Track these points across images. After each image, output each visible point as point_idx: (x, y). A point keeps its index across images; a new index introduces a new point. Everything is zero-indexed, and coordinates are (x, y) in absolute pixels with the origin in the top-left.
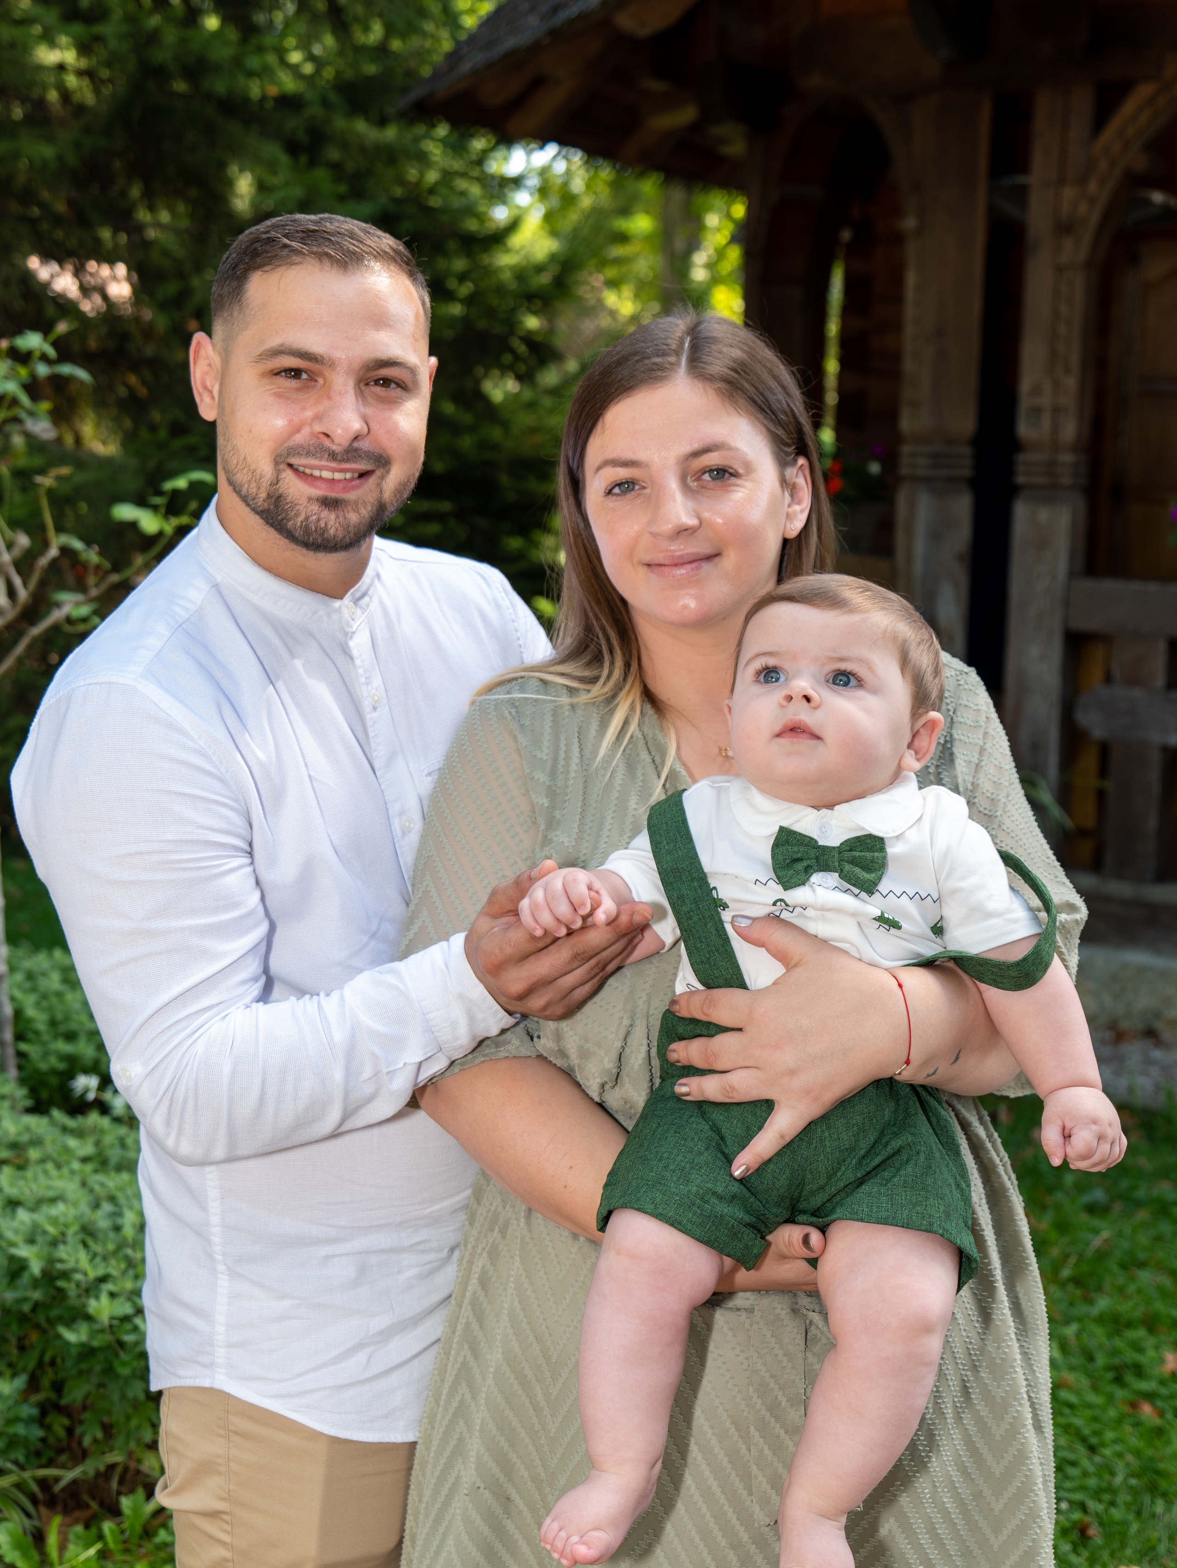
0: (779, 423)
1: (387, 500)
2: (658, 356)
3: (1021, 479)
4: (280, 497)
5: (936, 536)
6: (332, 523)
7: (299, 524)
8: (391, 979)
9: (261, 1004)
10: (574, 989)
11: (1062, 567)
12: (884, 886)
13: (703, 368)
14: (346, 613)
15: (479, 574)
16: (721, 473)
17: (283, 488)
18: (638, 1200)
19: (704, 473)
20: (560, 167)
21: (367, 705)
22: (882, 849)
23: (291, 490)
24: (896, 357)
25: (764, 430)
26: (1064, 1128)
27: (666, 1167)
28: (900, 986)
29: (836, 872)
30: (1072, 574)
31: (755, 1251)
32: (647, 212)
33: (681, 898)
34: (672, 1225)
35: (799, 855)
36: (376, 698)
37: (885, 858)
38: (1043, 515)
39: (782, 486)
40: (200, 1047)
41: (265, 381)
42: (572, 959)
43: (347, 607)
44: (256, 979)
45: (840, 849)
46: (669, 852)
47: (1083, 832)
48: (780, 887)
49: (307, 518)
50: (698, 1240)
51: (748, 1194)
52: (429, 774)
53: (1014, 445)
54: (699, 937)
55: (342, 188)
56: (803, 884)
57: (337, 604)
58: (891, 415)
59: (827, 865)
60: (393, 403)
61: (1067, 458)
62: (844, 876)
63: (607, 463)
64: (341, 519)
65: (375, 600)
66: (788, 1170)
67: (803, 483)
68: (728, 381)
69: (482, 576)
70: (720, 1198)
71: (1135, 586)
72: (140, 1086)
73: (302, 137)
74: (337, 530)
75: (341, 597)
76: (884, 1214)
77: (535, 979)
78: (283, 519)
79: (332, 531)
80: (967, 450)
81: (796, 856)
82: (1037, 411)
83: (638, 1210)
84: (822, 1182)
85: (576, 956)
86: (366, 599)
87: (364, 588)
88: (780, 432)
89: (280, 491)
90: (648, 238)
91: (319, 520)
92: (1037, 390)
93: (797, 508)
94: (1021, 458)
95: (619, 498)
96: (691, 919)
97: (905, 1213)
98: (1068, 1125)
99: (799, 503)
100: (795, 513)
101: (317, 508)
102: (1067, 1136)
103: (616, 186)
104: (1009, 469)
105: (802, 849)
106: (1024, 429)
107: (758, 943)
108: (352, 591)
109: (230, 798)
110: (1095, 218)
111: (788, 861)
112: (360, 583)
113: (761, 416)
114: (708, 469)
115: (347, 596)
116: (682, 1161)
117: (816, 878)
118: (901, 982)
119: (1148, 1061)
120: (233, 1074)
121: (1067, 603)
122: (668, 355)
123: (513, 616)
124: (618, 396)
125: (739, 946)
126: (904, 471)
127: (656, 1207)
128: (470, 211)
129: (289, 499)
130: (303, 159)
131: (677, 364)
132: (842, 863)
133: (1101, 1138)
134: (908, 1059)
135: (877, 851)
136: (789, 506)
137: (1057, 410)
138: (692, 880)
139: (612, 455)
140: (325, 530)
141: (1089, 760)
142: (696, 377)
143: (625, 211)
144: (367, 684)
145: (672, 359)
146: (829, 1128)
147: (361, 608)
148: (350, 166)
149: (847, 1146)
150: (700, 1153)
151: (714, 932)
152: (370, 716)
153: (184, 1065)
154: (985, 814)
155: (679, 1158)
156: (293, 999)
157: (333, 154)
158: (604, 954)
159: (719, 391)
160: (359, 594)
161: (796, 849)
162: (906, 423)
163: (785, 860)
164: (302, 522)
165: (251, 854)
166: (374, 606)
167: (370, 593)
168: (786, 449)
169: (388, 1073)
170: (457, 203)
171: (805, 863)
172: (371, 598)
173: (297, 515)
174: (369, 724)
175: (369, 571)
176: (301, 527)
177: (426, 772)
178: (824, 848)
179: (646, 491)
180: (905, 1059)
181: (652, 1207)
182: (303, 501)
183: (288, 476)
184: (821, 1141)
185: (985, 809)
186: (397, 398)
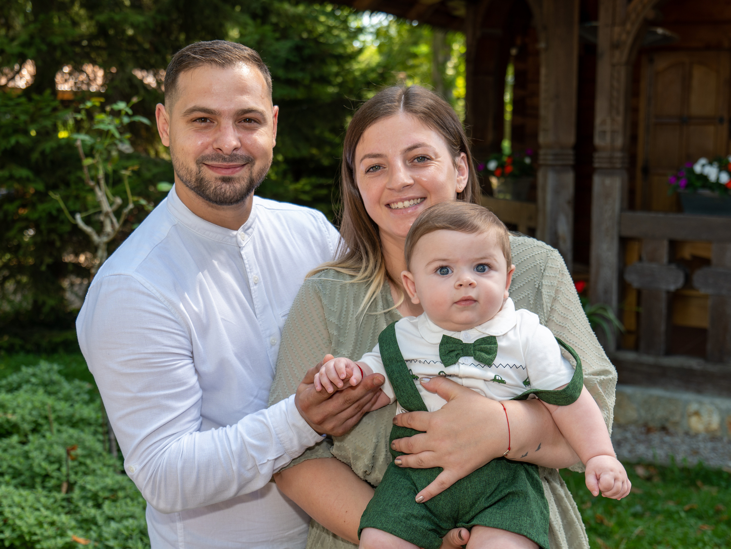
0: (450, 133)
1: (254, 177)
2: (389, 102)
3: (596, 165)
4: (202, 179)
5: (557, 192)
6: (228, 189)
7: (212, 191)
8: (261, 418)
9: (198, 432)
10: (348, 419)
11: (617, 206)
12: (497, 361)
13: (412, 107)
14: (239, 237)
15: (311, 215)
16: (423, 159)
17: (202, 174)
18: (374, 522)
19: (415, 159)
20: (385, 23)
21: (251, 282)
22: (496, 343)
23: (207, 175)
24: (536, 108)
25: (443, 137)
26: (596, 475)
27: (387, 505)
28: (505, 409)
29: (472, 356)
30: (622, 210)
31: (436, 544)
32: (426, 43)
33: (392, 371)
34: (391, 533)
35: (453, 349)
36: (256, 279)
37: (497, 347)
38: (608, 181)
39: (454, 166)
40: (166, 455)
41: (189, 125)
42: (344, 403)
43: (240, 234)
44: (196, 419)
45: (475, 344)
46: (386, 350)
47: (629, 332)
48: (443, 365)
49: (216, 188)
50: (406, 540)
51: (430, 515)
52: (284, 316)
53: (593, 149)
54: (403, 390)
55: (277, 35)
56: (455, 363)
57: (235, 233)
58: (535, 136)
59: (468, 353)
60: (253, 130)
61: (619, 154)
62: (477, 358)
63: (366, 157)
64: (232, 187)
65: (256, 230)
66: (450, 504)
67: (464, 165)
68: (424, 113)
69: (313, 216)
70: (416, 517)
71: (652, 215)
72: (138, 475)
73: (259, 11)
74: (230, 193)
75: (237, 229)
76: (496, 523)
77: (326, 414)
78: (204, 190)
79: (228, 194)
80: (571, 152)
81: (451, 349)
82: (604, 132)
83: (374, 527)
84: (468, 509)
85: (346, 402)
86: (251, 230)
87: (249, 224)
88: (451, 138)
89: (202, 176)
90: (426, 56)
91: (221, 188)
92: (604, 122)
93: (462, 177)
94: (596, 155)
95: (372, 173)
96: (398, 381)
97: (508, 523)
98: (598, 473)
99: (463, 175)
100: (461, 180)
101: (220, 183)
102: (598, 479)
103: (412, 31)
104: (590, 161)
105: (454, 345)
106: (598, 141)
107: (434, 391)
108: (242, 226)
109: (180, 331)
110: (630, 41)
111: (447, 352)
112: (247, 222)
113: (441, 130)
114: (416, 157)
115: (240, 229)
116: (395, 501)
117: (462, 360)
118: (505, 407)
119: (663, 442)
120: (183, 468)
121: (620, 223)
122: (395, 102)
123: (328, 235)
124: (370, 123)
125: (424, 393)
126: (541, 162)
127: (382, 525)
128: (340, 44)
129: (206, 179)
130: (259, 21)
131: (399, 106)
132: (475, 351)
133: (616, 479)
134: (509, 447)
135: (493, 344)
136: (458, 177)
137: (613, 132)
138: (398, 362)
139: (368, 152)
140: (225, 193)
141: (632, 298)
142: (408, 112)
143: (416, 43)
144: (251, 272)
145: (396, 104)
146: (470, 482)
147: (248, 234)
148: (282, 25)
149: (480, 492)
150: (405, 496)
151: (410, 387)
152: (253, 288)
153: (158, 465)
154: (560, 325)
155: (394, 500)
156: (213, 429)
157: (274, 19)
158: (362, 401)
159: (420, 118)
160: (246, 228)
161: (451, 346)
162: (542, 139)
163: (445, 352)
164: (213, 190)
165: (192, 358)
166: (255, 233)
167: (253, 226)
168: (455, 147)
169: (260, 465)
170: (332, 41)
171: (456, 353)
172: (253, 229)
173: (210, 187)
174: (253, 292)
175: (252, 215)
176: (213, 192)
177: (282, 315)
178: (466, 344)
179: (386, 169)
180: (508, 447)
181: (380, 525)
182: (213, 179)
183: (204, 169)
184: (466, 489)
185: (560, 322)
186: (255, 127)
